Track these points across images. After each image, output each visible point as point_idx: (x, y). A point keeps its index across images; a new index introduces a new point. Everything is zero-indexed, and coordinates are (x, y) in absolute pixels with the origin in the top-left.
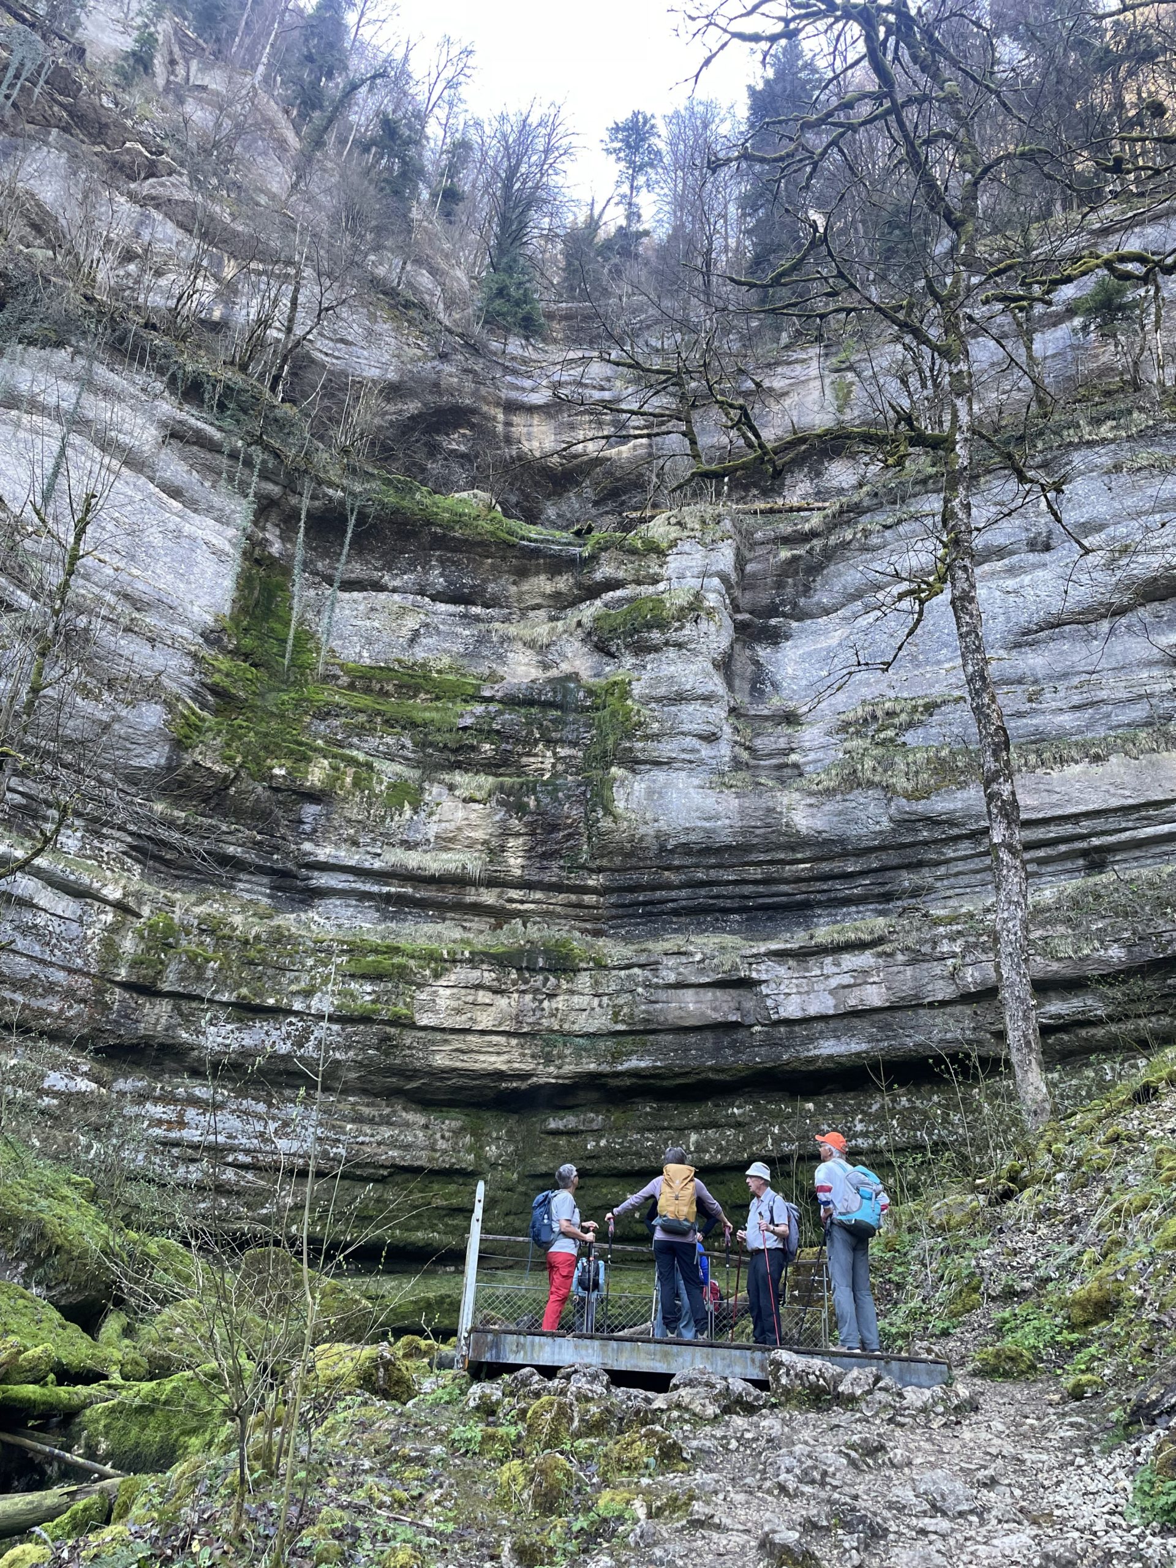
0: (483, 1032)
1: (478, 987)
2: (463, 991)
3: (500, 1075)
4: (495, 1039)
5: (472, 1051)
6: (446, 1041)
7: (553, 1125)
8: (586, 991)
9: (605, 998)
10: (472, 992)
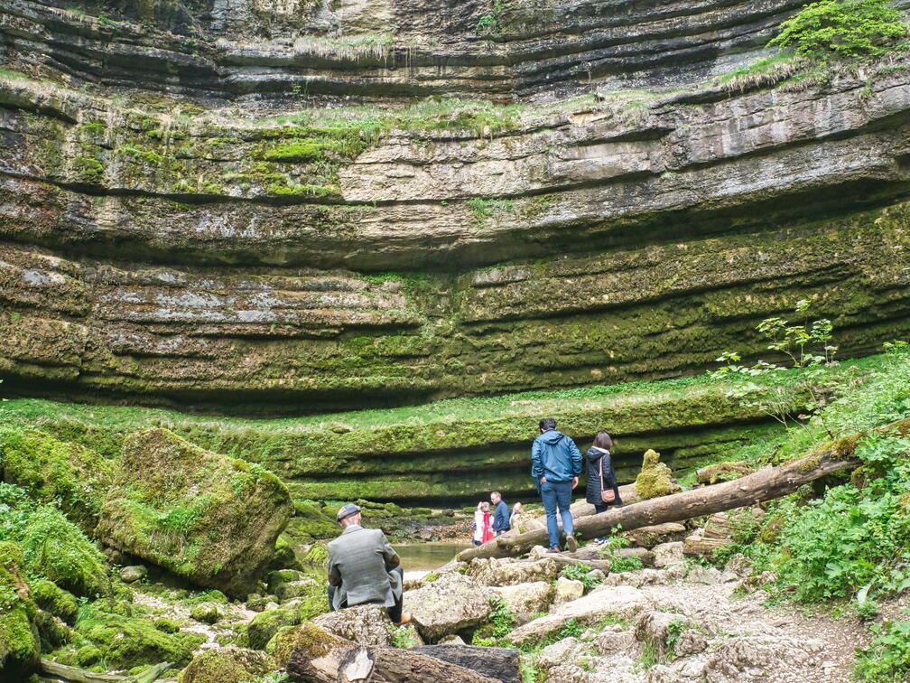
0: (408, 203)
1: (400, 161)
2: (385, 166)
3: (427, 240)
4: (419, 207)
5: (400, 220)
6: (375, 214)
7: (479, 280)
8: (501, 156)
9: (520, 161)
10: (394, 166)
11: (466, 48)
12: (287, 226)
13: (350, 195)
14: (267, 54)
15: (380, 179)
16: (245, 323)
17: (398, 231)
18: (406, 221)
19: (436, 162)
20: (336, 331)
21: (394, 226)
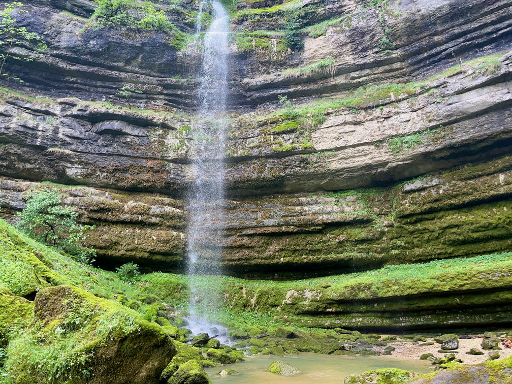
0: (354, 146)
1: (345, 123)
2: (337, 127)
3: (369, 167)
4: (361, 148)
5: (350, 157)
6: (335, 156)
7: (408, 188)
8: (407, 110)
9: (419, 112)
10: (342, 127)
11: (375, 57)
12: (285, 168)
13: (319, 147)
15: (335, 135)
16: (268, 226)
17: (350, 164)
18: (354, 157)
19: (367, 120)
20: (320, 228)
21: (347, 161)
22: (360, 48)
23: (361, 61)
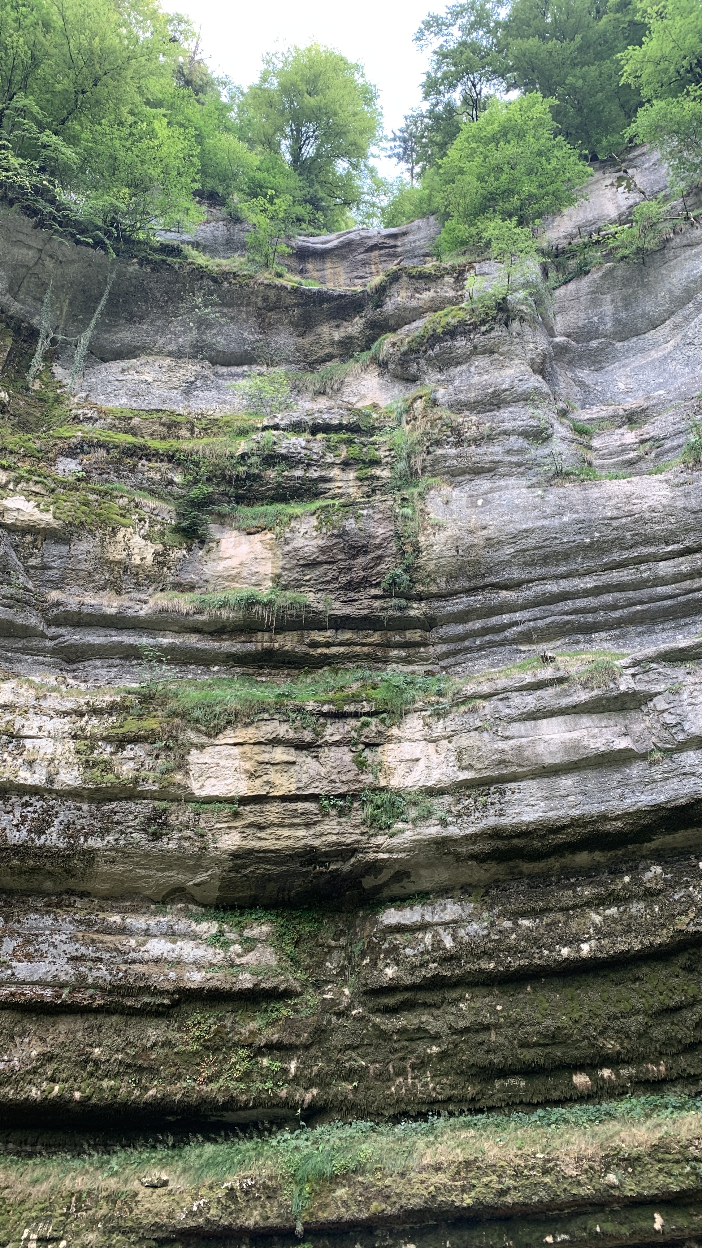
0: (284, 799)
1: (275, 742)
2: (256, 748)
3: (310, 855)
4: (301, 806)
5: (272, 825)
6: (236, 815)
7: (389, 920)
8: (417, 736)
9: (444, 742)
10: (268, 748)
11: (370, 607)
13: (203, 788)
14: (113, 611)
15: (247, 765)
16: (24, 983)
17: (268, 841)
18: (281, 825)
19: (327, 744)
20: (166, 1001)
21: (262, 834)
22: (344, 579)
23: (340, 609)
